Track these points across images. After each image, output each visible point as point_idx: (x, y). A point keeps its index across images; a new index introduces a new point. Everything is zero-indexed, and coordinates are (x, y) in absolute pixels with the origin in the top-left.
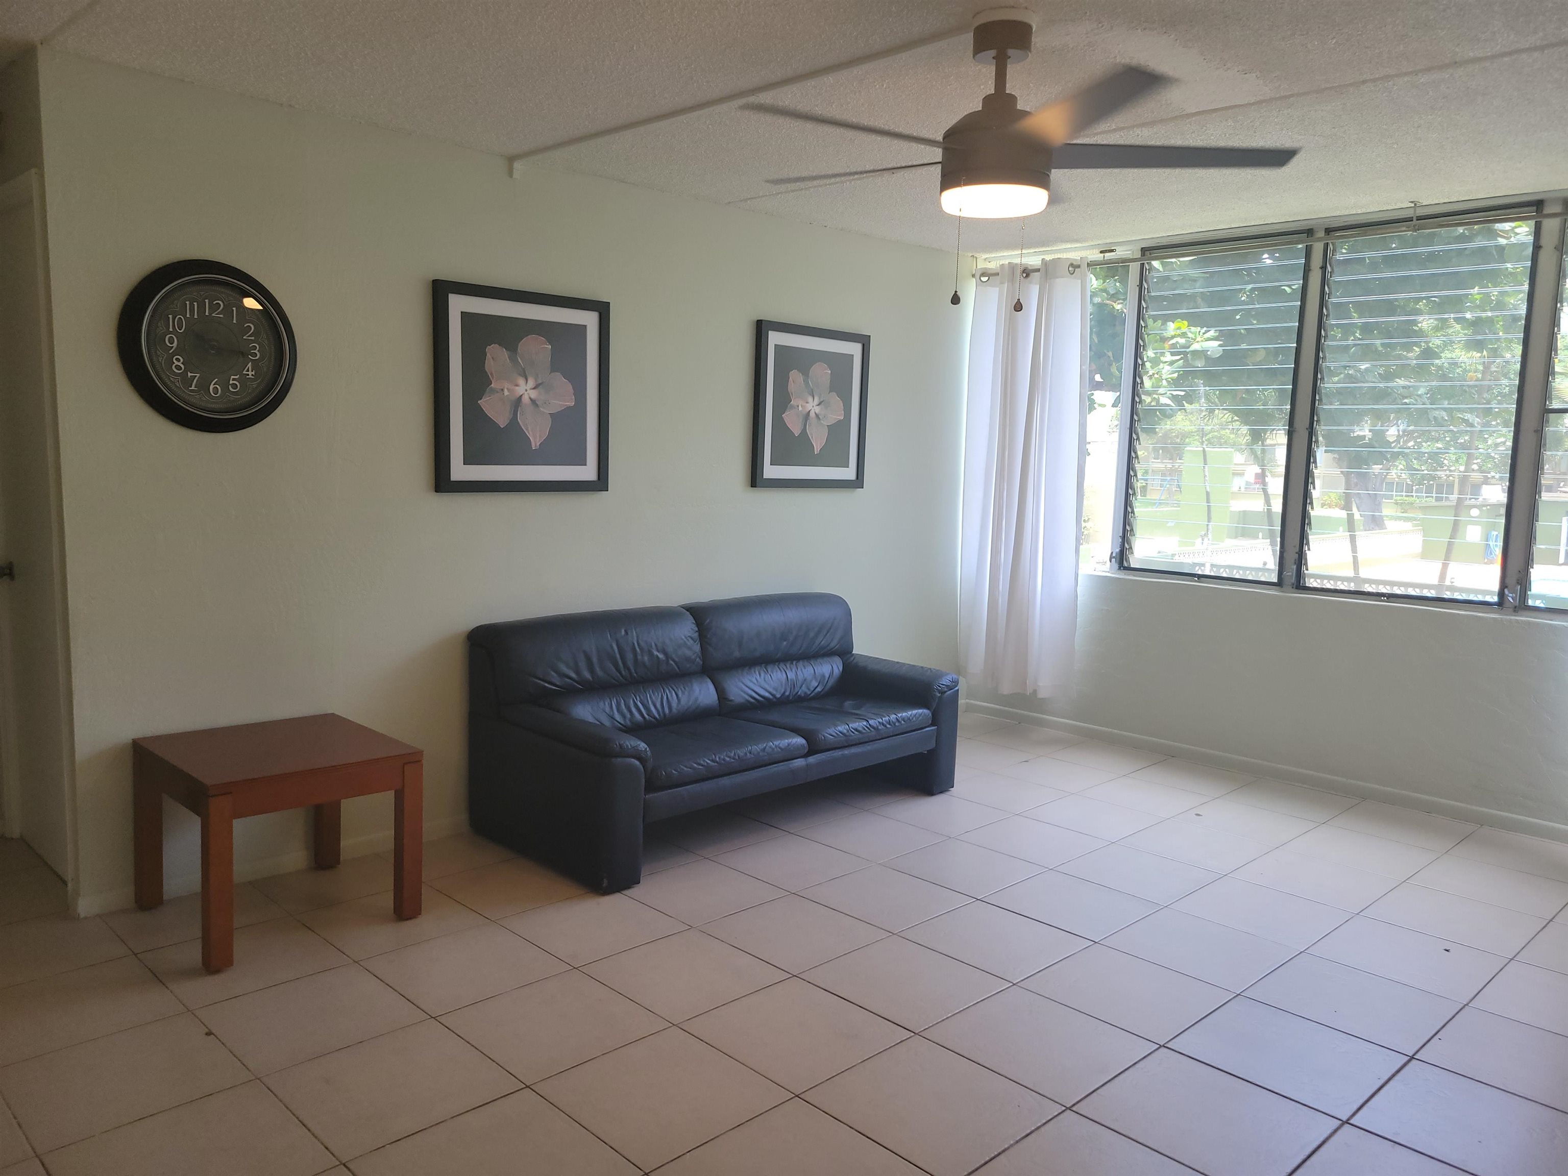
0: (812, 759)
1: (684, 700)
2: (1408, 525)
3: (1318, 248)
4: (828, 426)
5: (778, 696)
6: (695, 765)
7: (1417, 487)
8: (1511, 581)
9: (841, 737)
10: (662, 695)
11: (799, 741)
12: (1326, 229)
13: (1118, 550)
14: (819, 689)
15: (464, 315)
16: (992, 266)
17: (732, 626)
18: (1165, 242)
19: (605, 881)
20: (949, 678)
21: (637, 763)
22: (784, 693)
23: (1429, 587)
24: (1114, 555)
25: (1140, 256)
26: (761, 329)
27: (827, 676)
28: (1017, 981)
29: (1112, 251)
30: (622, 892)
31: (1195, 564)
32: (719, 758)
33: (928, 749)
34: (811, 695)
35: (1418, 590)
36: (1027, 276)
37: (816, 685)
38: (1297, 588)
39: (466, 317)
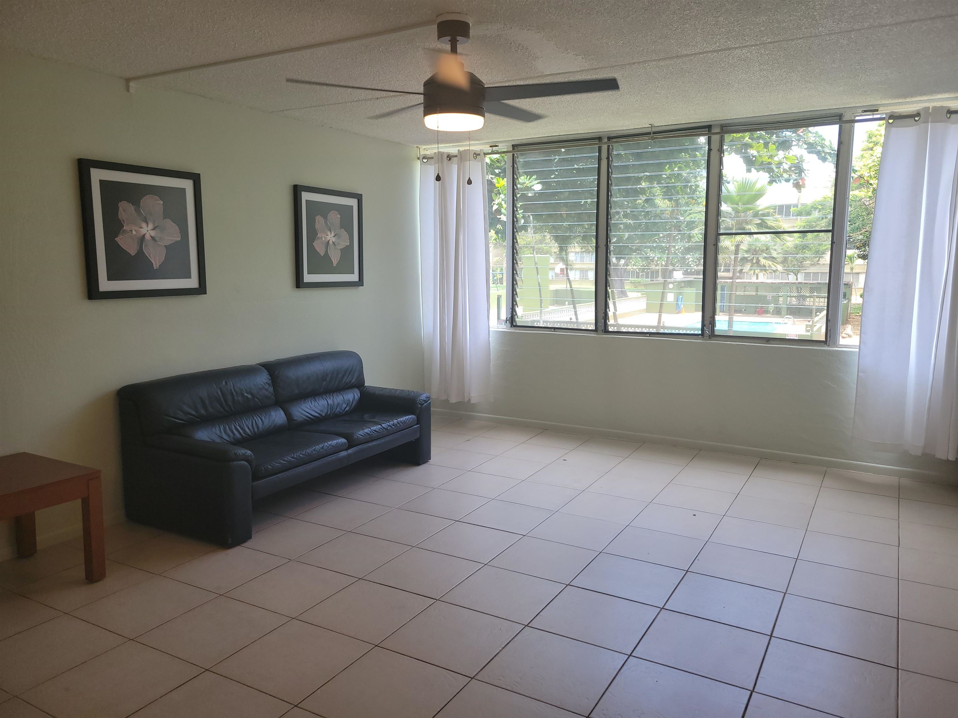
0: (350, 451)
1: (266, 422)
2: (639, 294)
3: (604, 148)
4: (340, 249)
5: (324, 415)
6: (282, 461)
7: (642, 273)
8: (707, 323)
9: (367, 436)
10: (252, 421)
11: (343, 440)
12: (608, 137)
13: (510, 316)
14: (347, 409)
15: (101, 182)
16: (428, 153)
17: (293, 373)
18: (525, 142)
19: (230, 539)
20: (425, 395)
21: (246, 463)
22: (327, 412)
23: (653, 327)
24: (508, 319)
25: (512, 150)
26: (297, 190)
27: (351, 400)
28: (487, 562)
29: (497, 146)
30: (242, 545)
31: (534, 321)
32: (296, 455)
33: (415, 438)
34: (343, 413)
35: (647, 329)
36: (450, 159)
37: (346, 406)
38: (605, 332)
39: (103, 183)
